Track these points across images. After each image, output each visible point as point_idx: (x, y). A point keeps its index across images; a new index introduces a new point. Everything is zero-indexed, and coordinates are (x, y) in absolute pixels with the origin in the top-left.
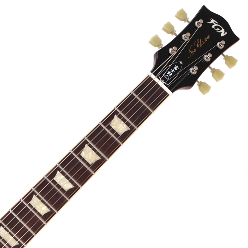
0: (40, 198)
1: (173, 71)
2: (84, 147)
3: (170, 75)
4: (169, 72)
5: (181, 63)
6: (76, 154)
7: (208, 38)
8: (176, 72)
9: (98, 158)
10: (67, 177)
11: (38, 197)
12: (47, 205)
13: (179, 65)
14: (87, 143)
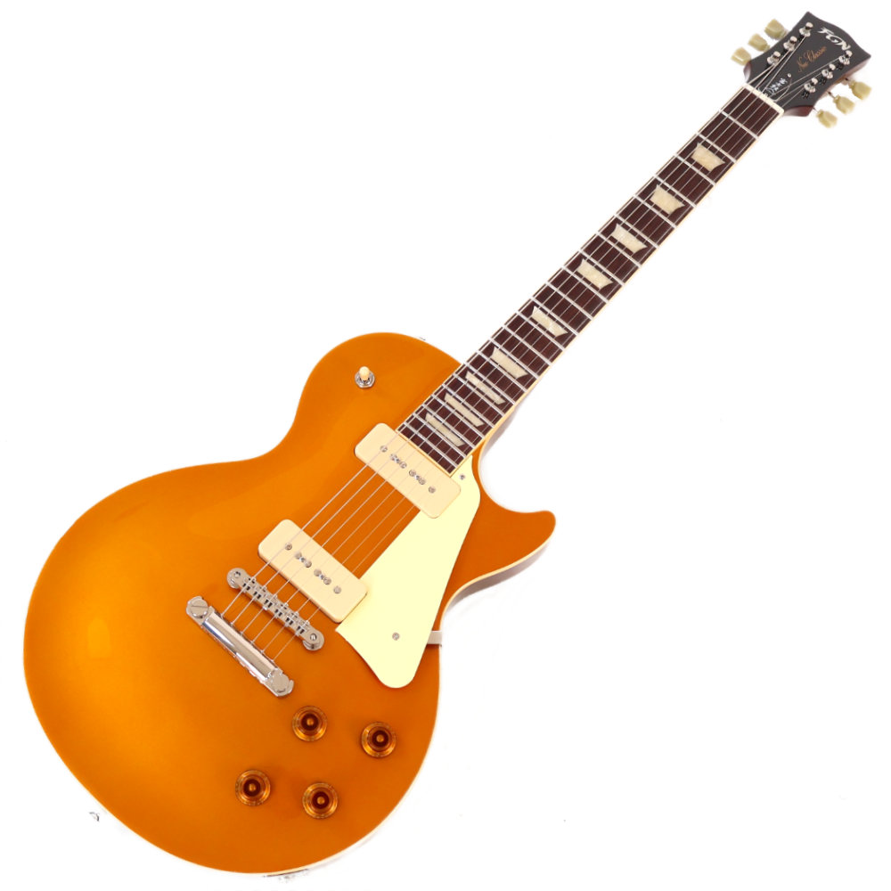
0: (592, 263)
1: (779, 85)
2: (655, 188)
3: (776, 89)
4: (774, 86)
5: (789, 76)
6: (643, 198)
7: (823, 50)
8: (783, 86)
9: (680, 205)
10: (633, 232)
11: (589, 261)
12: (605, 274)
13: (787, 78)
14: (659, 183)
